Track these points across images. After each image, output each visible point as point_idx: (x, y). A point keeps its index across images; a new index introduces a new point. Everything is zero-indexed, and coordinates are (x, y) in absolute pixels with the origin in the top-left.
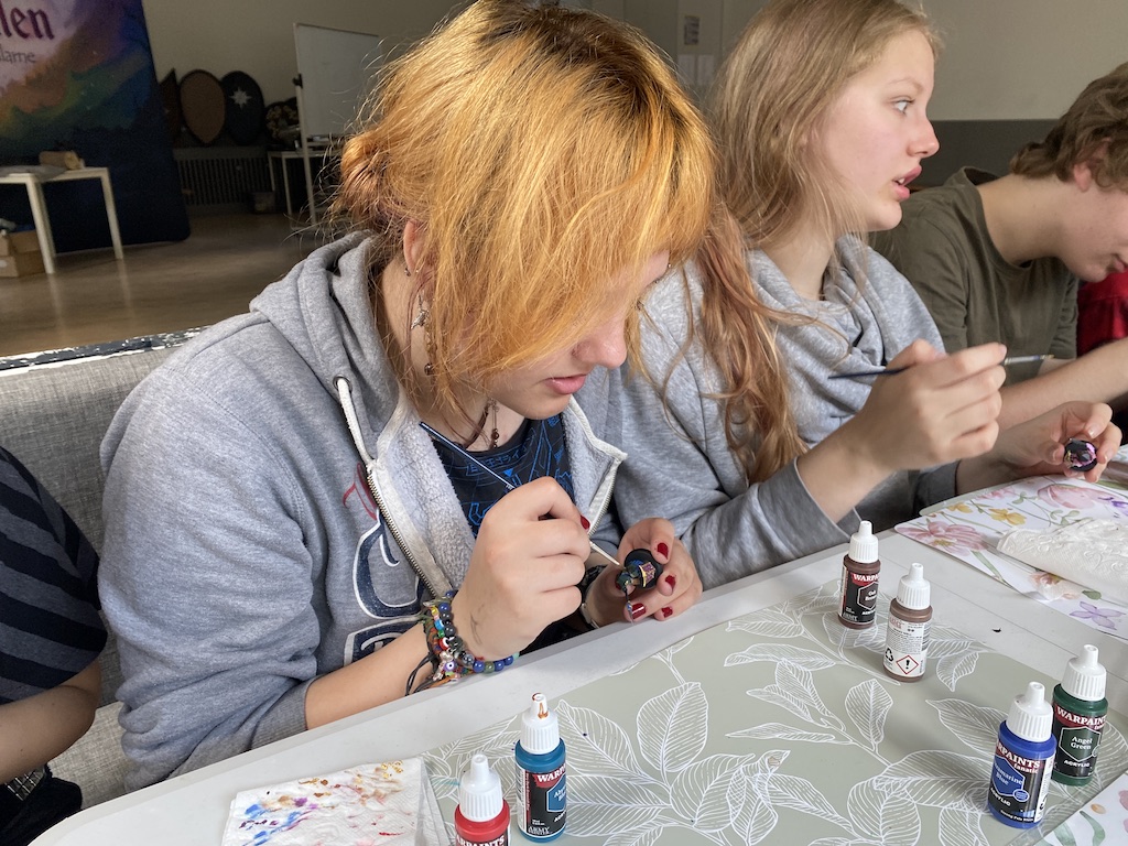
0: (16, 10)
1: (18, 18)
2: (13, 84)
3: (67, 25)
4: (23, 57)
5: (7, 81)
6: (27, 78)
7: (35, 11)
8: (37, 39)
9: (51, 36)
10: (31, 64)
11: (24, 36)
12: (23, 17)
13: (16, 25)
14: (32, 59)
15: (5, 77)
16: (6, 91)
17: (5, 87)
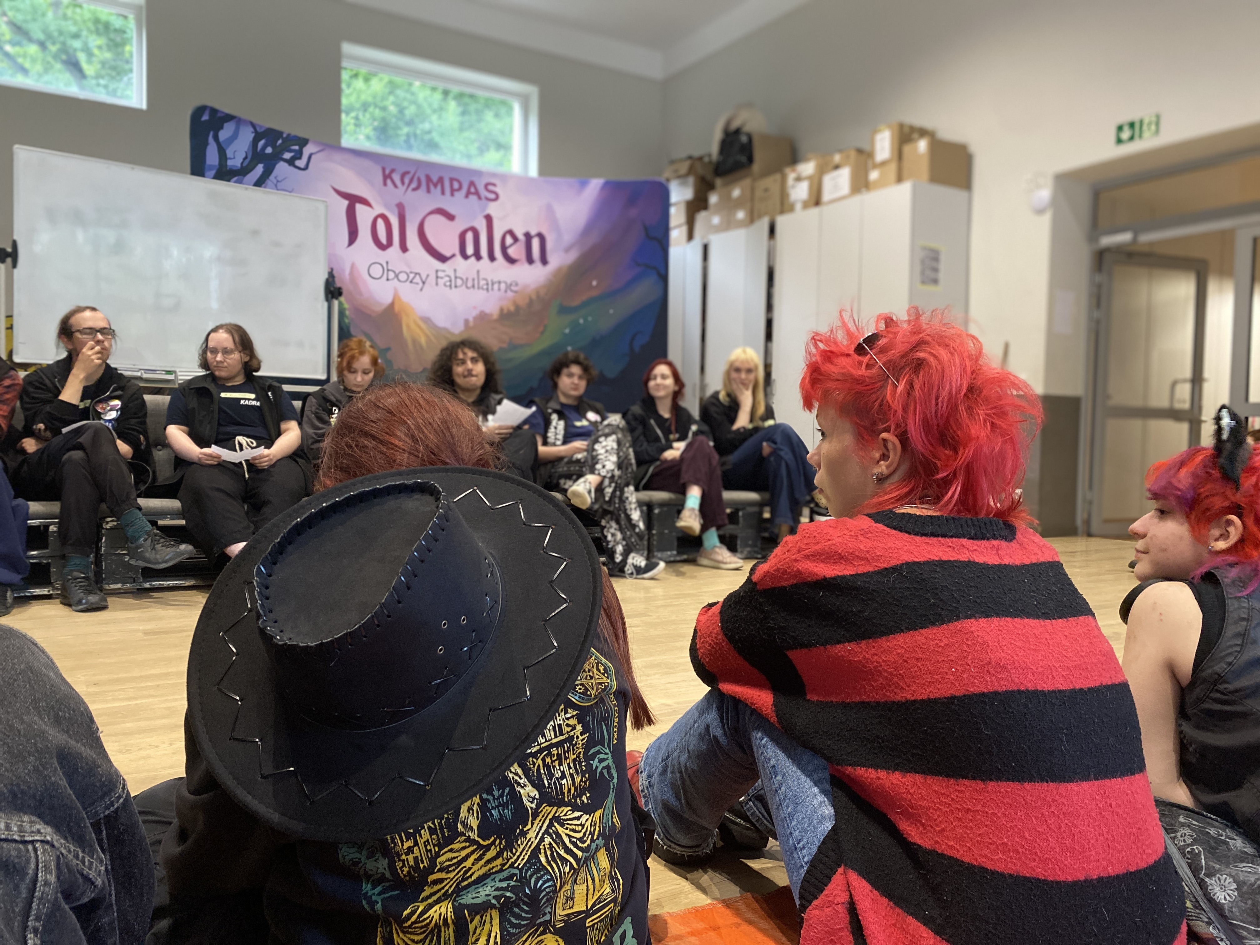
0: (511, 232)
1: (509, 240)
2: (482, 317)
3: (567, 250)
4: (503, 286)
5: (475, 313)
6: (502, 310)
7: (533, 232)
8: (526, 265)
9: (544, 261)
10: (509, 292)
11: (511, 261)
12: (516, 239)
13: (504, 248)
14: (513, 288)
15: (475, 308)
16: (471, 324)
17: (471, 319)
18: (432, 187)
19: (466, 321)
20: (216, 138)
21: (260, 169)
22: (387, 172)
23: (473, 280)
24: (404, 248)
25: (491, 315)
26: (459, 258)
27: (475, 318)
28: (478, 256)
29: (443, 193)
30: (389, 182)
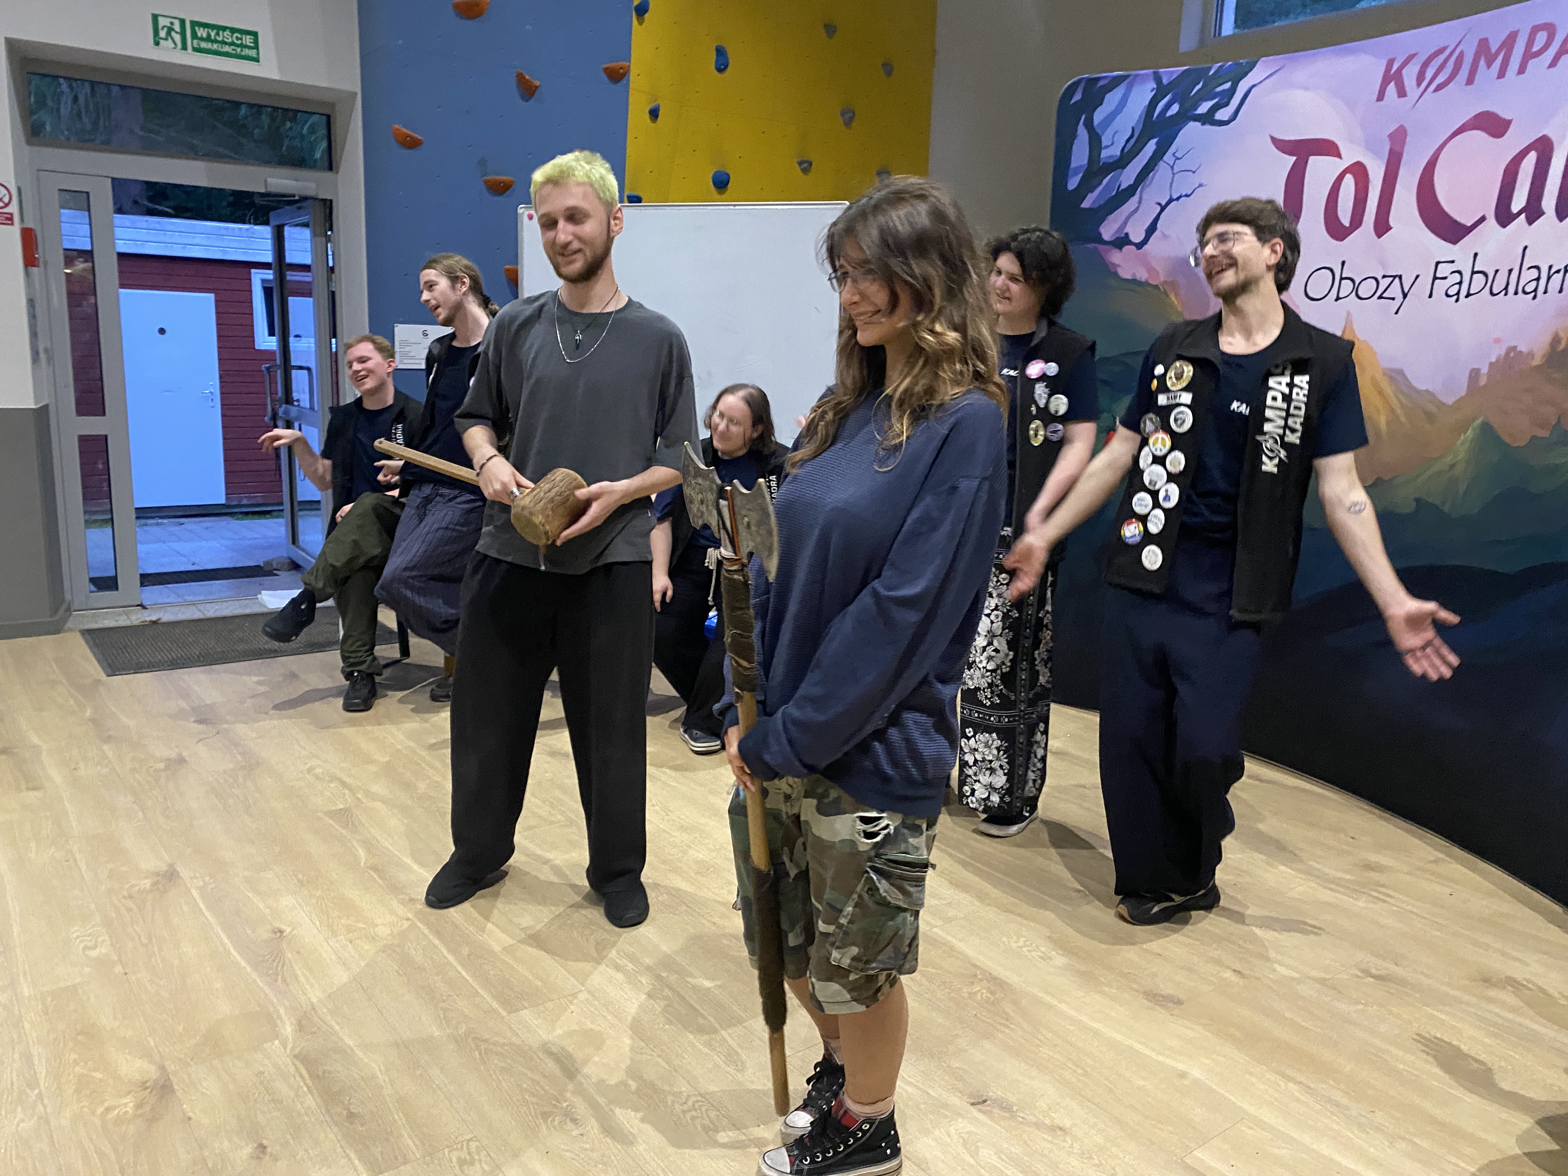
15: (1497, 341)
16: (1483, 381)
17: (1485, 370)
18: (1482, 63)
19: (1475, 374)
20: (1089, 125)
21: (1151, 146)
22: (1395, 67)
23: (1510, 271)
24: (1382, 227)
25: (1531, 355)
26: (1491, 221)
27: (1491, 365)
28: (1533, 212)
29: (1501, 74)
30: (1392, 88)
